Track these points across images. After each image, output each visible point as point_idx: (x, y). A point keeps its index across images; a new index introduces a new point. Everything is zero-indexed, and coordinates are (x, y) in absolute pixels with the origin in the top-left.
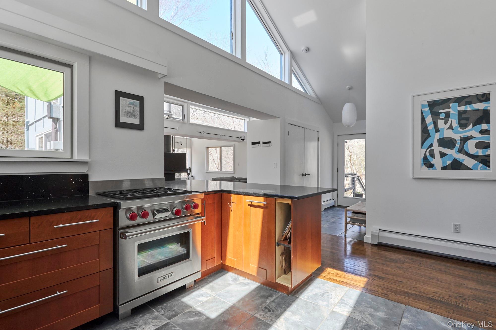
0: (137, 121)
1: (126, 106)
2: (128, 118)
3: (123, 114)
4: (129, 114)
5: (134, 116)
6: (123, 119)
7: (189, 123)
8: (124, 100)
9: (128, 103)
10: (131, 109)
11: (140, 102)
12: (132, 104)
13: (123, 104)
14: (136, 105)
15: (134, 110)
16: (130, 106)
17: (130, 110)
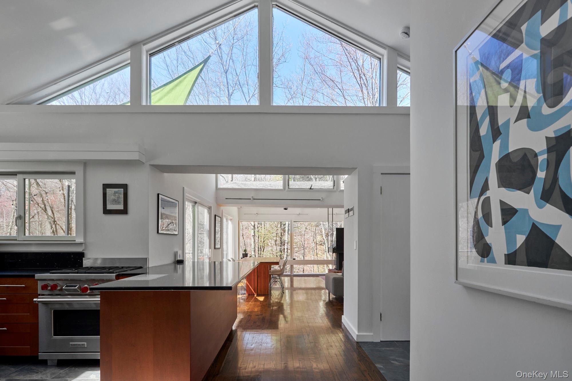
0: (121, 207)
1: (111, 196)
2: (114, 205)
3: (109, 202)
4: (114, 202)
5: (119, 203)
6: (109, 207)
7: (339, 190)
8: (110, 190)
9: (114, 192)
10: (116, 196)
11: (124, 190)
12: (117, 193)
13: (109, 194)
14: (120, 193)
15: (119, 198)
16: (115, 195)
17: (115, 199)
